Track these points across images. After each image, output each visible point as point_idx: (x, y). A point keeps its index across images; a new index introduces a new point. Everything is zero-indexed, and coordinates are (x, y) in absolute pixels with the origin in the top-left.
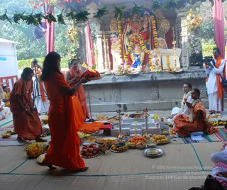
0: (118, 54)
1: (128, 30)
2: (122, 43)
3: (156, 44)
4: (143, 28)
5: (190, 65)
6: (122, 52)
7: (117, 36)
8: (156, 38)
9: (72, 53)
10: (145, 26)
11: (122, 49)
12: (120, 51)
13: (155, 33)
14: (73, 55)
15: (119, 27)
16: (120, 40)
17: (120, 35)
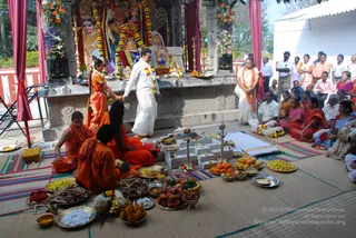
0: (98, 50)
1: (109, 17)
2: (103, 34)
3: (150, 40)
4: (131, 17)
5: (220, 68)
6: (103, 48)
7: (94, 23)
8: (150, 32)
9: (57, 42)
10: (134, 14)
11: (102, 43)
12: (100, 46)
13: (149, 24)
14: (59, 48)
15: (94, 11)
16: (99, 31)
17: (98, 23)
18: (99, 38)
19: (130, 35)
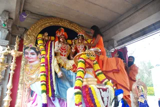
2: (48, 64)
7: (38, 53)
12: (43, 78)
16: (43, 60)
17: (43, 52)
18: (43, 69)
19: (88, 65)
